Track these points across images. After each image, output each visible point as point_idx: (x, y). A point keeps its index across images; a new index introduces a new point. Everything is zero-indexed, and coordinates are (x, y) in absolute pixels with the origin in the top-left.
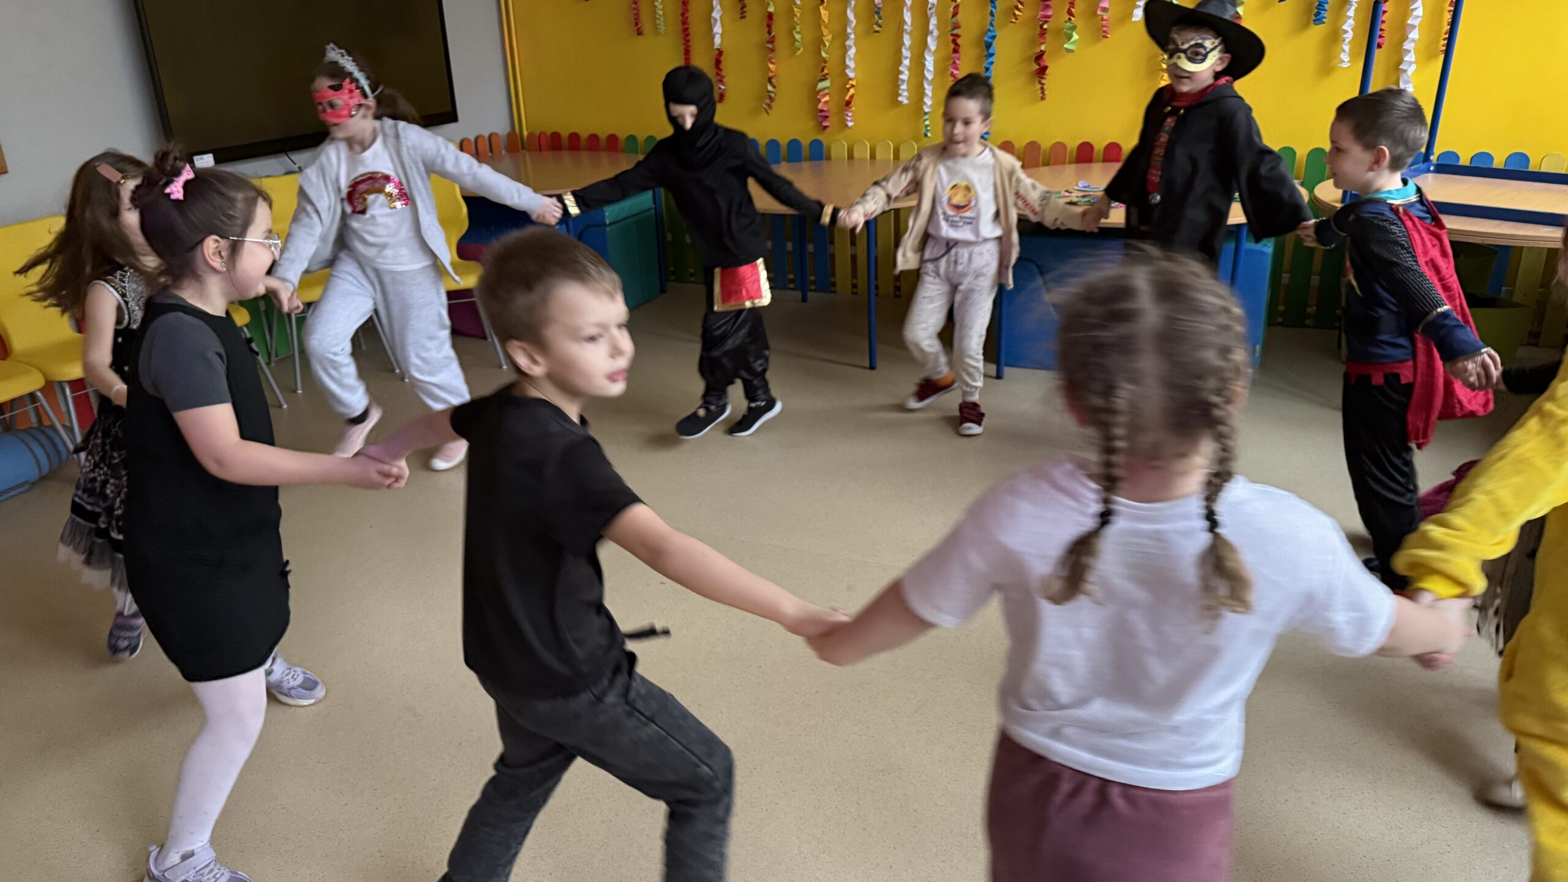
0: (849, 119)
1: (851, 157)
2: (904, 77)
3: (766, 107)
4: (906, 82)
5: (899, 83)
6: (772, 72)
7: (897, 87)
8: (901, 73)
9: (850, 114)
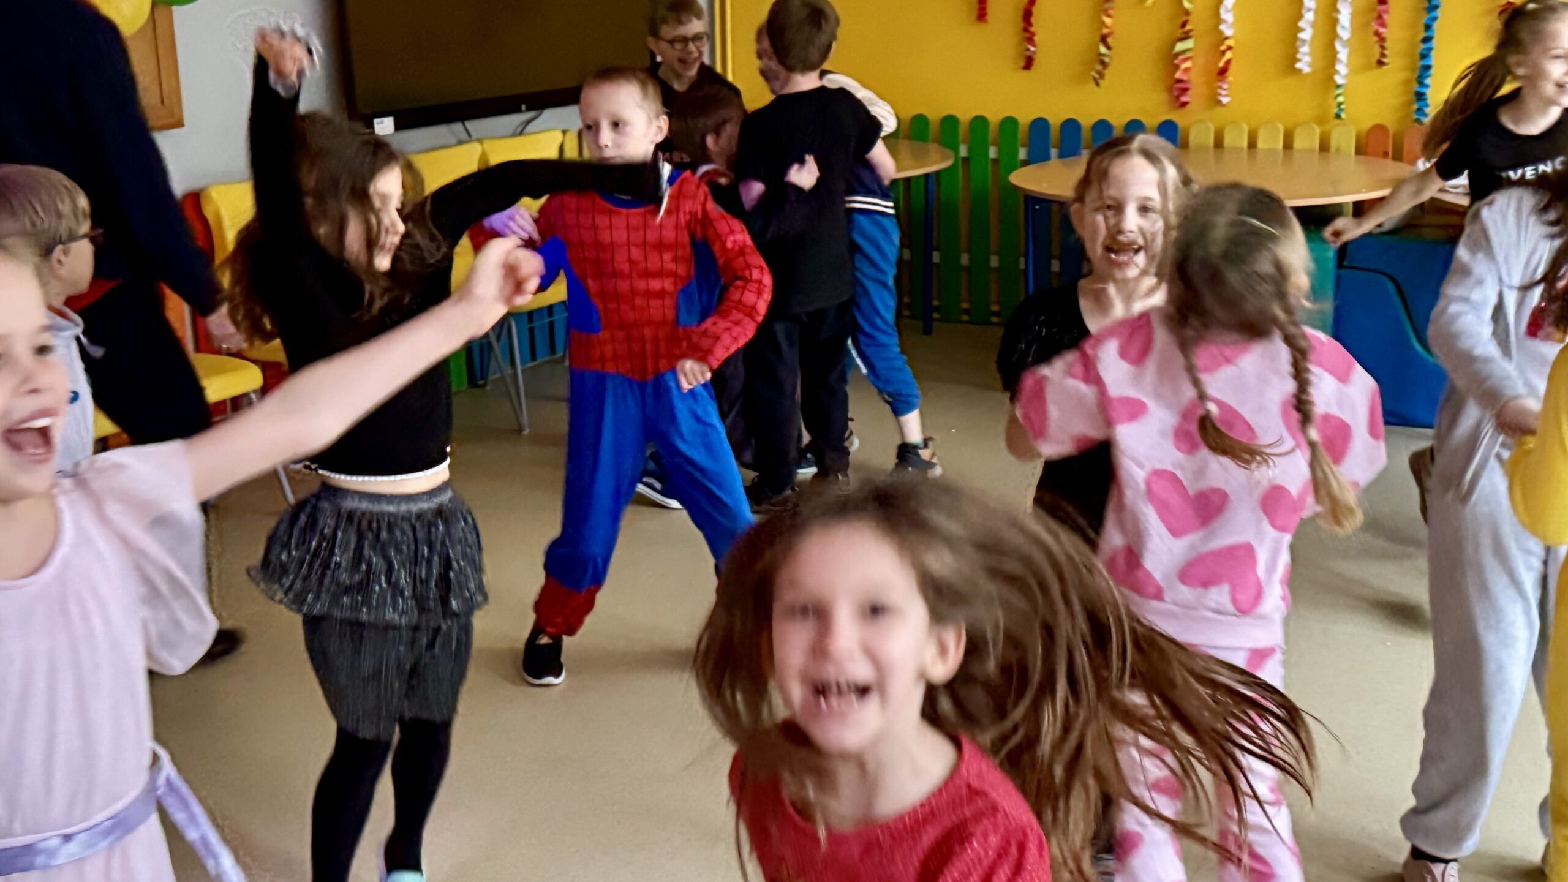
0: (1224, 93)
1: (1219, 144)
2: (1306, 35)
3: (1097, 76)
4: (1308, 43)
5: (1298, 44)
6: (1107, 27)
7: (1296, 51)
8: (1302, 30)
9: (1225, 86)
